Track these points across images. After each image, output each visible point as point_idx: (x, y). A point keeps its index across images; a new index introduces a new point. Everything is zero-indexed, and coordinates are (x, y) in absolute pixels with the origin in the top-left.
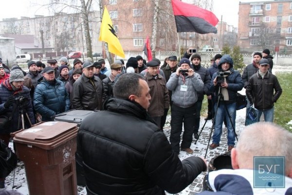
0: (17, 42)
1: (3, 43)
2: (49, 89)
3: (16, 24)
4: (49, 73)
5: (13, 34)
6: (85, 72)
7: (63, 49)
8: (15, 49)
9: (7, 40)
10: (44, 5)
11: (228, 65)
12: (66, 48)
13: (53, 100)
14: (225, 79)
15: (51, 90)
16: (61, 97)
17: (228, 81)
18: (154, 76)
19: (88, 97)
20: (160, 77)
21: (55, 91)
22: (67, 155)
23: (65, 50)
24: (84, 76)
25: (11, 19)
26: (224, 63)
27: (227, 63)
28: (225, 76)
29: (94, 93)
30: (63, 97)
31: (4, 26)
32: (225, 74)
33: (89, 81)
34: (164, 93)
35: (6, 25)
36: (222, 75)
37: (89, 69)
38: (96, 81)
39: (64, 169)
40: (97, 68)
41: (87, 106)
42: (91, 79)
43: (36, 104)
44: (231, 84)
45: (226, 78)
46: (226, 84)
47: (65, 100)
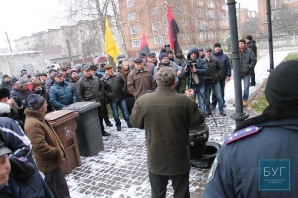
0: (45, 53)
1: (33, 56)
2: (59, 88)
3: (44, 37)
4: (59, 77)
5: (42, 46)
6: (85, 73)
7: (89, 54)
8: (44, 61)
9: (37, 53)
10: (64, 18)
11: (195, 55)
12: (92, 54)
13: (63, 96)
14: (194, 67)
15: (61, 90)
16: (69, 94)
17: (197, 67)
18: (140, 71)
19: (88, 92)
20: (145, 71)
21: (64, 90)
22: (68, 131)
23: (92, 55)
24: (85, 76)
25: (39, 33)
26: (192, 53)
27: (195, 53)
28: (193, 64)
29: (91, 88)
30: (71, 94)
31: (34, 41)
32: (193, 62)
33: (88, 80)
34: (151, 83)
35: (35, 39)
36: (190, 63)
37: (87, 71)
38: (94, 79)
39: (67, 142)
40: (93, 70)
41: (87, 99)
42: (90, 78)
43: (52, 101)
44: (199, 69)
45: (195, 65)
46: (195, 69)
47: (72, 96)
